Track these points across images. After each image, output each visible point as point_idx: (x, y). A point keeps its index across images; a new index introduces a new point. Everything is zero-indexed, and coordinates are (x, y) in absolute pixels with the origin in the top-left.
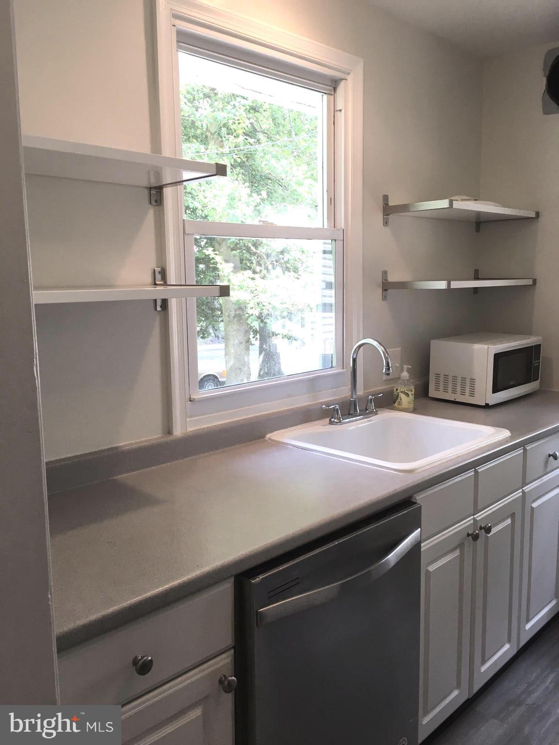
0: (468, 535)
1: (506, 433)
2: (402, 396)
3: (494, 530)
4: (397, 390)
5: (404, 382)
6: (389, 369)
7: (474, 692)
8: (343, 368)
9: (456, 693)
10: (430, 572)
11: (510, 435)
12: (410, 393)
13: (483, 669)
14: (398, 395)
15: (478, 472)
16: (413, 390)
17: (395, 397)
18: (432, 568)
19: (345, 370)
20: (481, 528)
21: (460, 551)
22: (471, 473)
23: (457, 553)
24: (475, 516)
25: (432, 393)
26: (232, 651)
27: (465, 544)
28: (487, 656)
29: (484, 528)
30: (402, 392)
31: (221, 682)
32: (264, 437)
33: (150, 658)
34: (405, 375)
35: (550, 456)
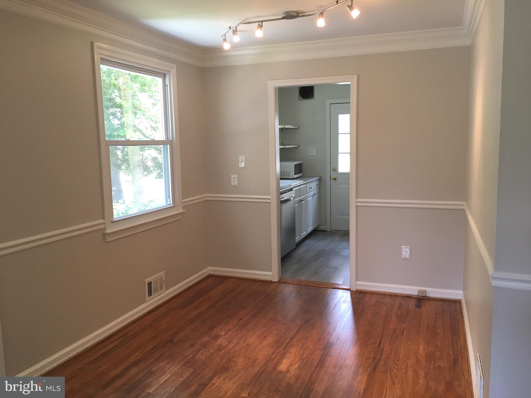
0: (299, 201)
1: (303, 181)
23: (298, 204)
35: (310, 188)
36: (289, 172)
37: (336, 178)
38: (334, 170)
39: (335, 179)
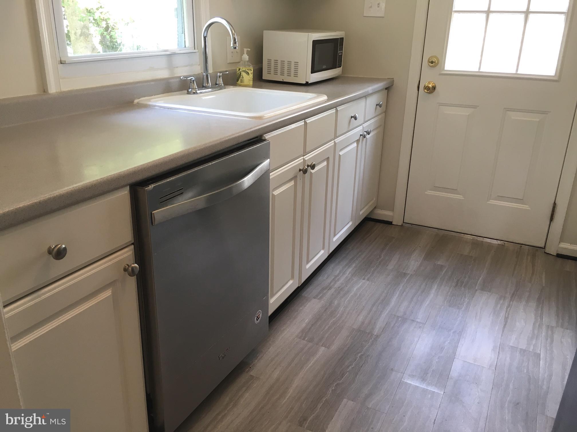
0: (300, 170)
1: (325, 98)
2: (244, 74)
3: (316, 168)
4: (239, 69)
5: (245, 63)
6: (235, 43)
7: (303, 282)
8: (195, 49)
9: (291, 282)
10: (275, 195)
11: (327, 98)
12: (250, 72)
13: (308, 266)
14: (240, 74)
15: (306, 122)
16: (252, 70)
17: (238, 76)
18: (276, 193)
19: (196, 51)
20: (308, 166)
21: (294, 182)
22: (301, 123)
23: (292, 183)
24: (304, 157)
25: (265, 76)
26: (133, 246)
27: (298, 176)
28: (310, 258)
29: (310, 166)
30: (245, 71)
31: (125, 270)
32: (133, 102)
33: (64, 246)
34: (246, 57)
35: (352, 117)
36: (296, 63)
37: (434, 88)
38: (432, 62)
39: (431, 90)
